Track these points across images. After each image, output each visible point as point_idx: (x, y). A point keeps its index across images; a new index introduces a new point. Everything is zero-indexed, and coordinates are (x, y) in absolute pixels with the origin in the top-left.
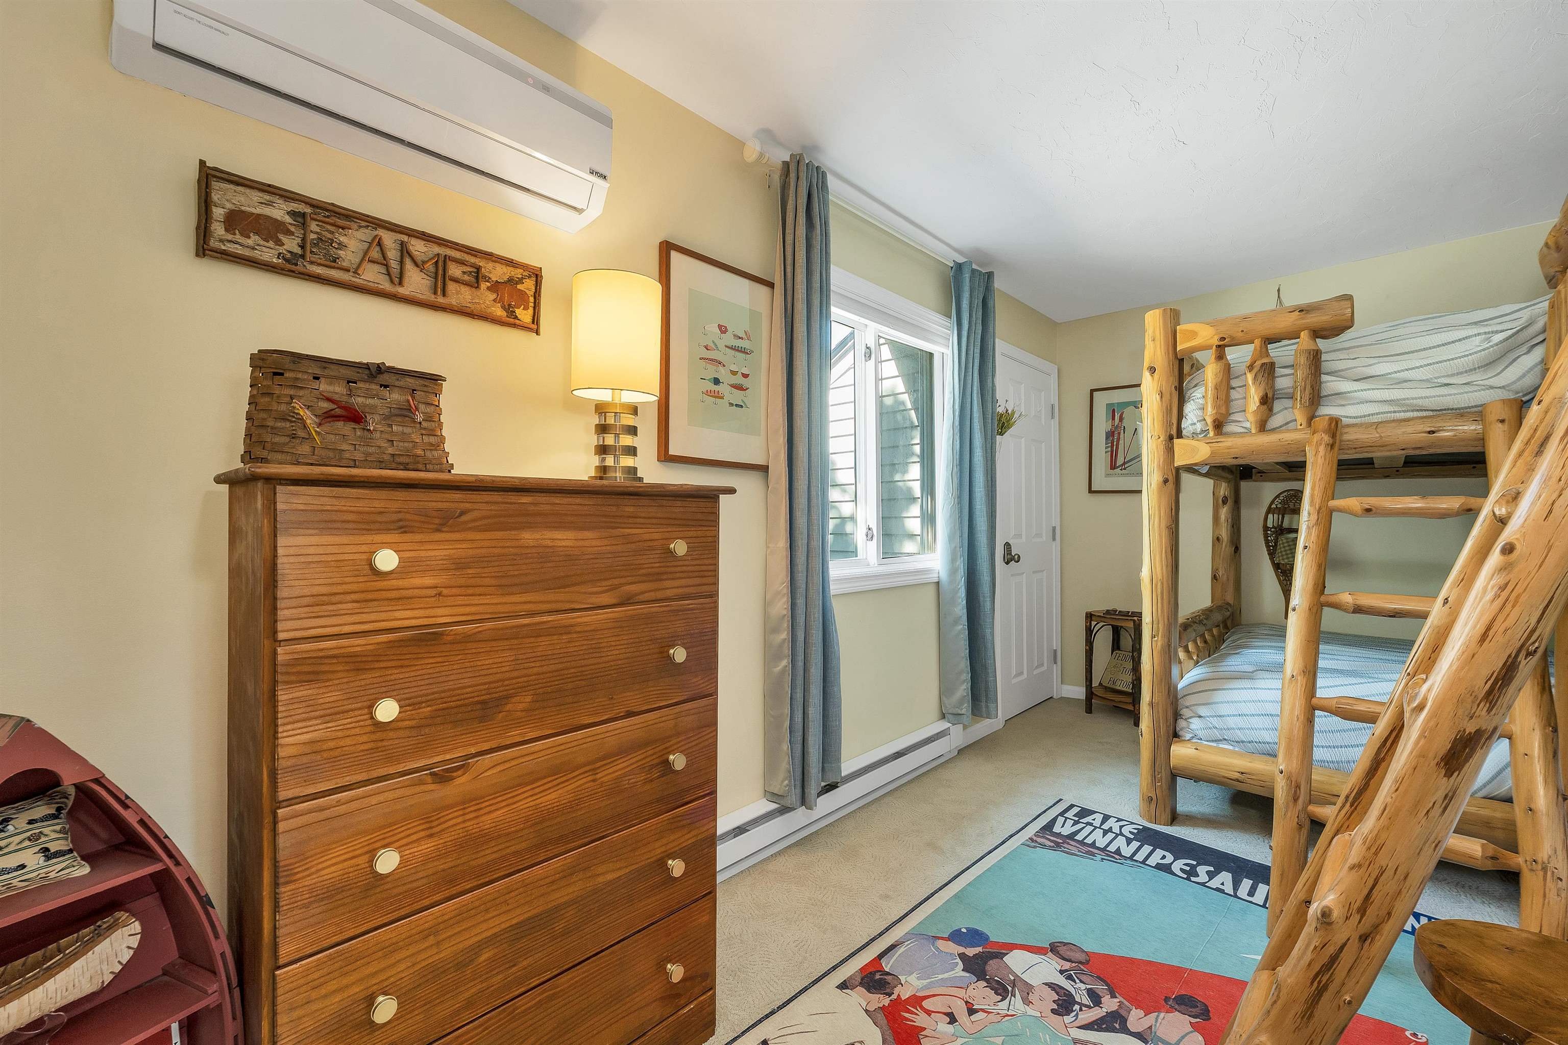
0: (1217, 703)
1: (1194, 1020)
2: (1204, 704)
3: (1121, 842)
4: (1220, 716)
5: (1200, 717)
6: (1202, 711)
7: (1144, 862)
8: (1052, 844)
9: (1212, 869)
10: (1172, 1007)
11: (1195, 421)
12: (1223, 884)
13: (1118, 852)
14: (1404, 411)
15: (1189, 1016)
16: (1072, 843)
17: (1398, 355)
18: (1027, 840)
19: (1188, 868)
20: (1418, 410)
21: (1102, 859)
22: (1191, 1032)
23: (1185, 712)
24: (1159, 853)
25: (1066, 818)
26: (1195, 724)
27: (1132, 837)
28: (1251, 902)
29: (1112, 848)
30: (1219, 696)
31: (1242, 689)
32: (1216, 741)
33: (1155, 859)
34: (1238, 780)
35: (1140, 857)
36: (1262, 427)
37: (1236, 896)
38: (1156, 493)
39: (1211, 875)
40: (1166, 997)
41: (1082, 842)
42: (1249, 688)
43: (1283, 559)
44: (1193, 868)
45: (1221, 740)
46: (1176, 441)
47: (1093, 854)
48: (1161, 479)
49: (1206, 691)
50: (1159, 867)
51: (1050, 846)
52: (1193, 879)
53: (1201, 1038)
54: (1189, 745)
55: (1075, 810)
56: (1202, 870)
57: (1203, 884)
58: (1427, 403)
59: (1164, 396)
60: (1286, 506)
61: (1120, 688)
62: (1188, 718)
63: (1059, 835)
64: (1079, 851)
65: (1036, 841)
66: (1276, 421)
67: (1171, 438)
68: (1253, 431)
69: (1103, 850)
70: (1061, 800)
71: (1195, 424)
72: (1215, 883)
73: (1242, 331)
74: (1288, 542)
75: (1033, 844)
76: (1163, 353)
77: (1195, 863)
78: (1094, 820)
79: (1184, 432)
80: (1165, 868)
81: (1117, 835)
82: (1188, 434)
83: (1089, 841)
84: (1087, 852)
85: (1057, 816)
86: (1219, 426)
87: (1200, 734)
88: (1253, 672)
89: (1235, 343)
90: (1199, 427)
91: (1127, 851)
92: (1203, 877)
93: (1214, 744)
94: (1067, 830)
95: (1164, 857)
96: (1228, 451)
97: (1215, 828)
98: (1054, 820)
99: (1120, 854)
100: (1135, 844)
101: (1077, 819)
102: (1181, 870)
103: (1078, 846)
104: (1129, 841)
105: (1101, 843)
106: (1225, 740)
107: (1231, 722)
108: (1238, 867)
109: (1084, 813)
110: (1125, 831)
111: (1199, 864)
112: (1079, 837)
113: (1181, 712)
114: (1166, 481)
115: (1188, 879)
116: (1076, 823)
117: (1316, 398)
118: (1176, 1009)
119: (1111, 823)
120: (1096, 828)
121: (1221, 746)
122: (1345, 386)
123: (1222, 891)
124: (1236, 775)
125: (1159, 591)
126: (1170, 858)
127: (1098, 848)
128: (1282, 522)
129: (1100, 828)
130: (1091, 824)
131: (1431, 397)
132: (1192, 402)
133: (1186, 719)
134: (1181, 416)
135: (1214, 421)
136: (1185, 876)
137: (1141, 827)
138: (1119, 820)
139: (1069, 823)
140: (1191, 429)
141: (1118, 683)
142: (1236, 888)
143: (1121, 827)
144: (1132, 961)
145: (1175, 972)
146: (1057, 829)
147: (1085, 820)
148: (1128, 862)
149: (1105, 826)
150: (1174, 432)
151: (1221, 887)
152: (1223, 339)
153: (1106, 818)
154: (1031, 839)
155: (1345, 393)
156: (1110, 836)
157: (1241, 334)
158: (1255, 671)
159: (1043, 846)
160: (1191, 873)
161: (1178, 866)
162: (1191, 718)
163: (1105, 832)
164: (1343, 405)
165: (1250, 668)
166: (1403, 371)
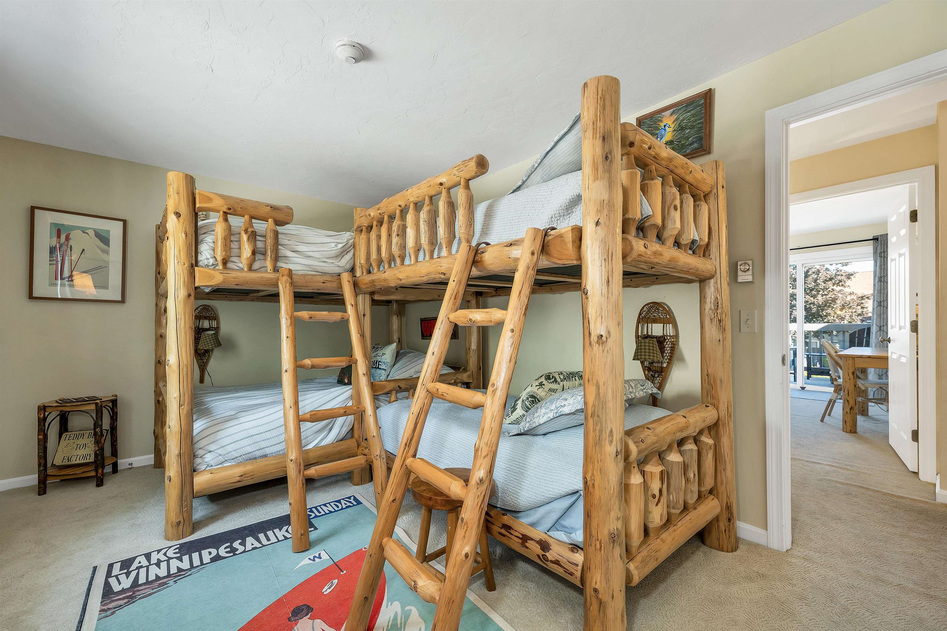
0: (220, 439)
1: (308, 616)
2: (211, 443)
3: (175, 564)
4: (223, 447)
5: (210, 452)
6: (212, 447)
7: (202, 563)
8: (126, 600)
9: (240, 541)
10: (295, 620)
11: (209, 257)
12: (252, 544)
13: (179, 570)
14: (311, 271)
15: (305, 616)
16: (140, 588)
17: (306, 243)
18: (100, 614)
19: (229, 549)
20: (316, 272)
21: (175, 581)
22: (313, 622)
23: (200, 452)
24: (205, 553)
25: (116, 577)
26: (209, 458)
27: (179, 555)
28: (272, 543)
29: (173, 570)
30: (221, 434)
31: (234, 426)
32: (221, 463)
33: (206, 558)
34: (239, 481)
35: (196, 562)
36: (250, 269)
37: (264, 546)
38: (182, 303)
39: (243, 544)
40: (288, 619)
41: (148, 582)
42: (238, 424)
43: (206, 347)
44: (231, 546)
45: (224, 462)
46: (196, 268)
47: (165, 583)
48: (186, 294)
49: (212, 434)
50: (213, 560)
51: (126, 603)
52: (237, 553)
53: (319, 620)
54: (206, 473)
55: (117, 567)
56: (236, 544)
57: (244, 551)
58: (320, 269)
59: (188, 235)
60: (201, 315)
61: (78, 462)
62: (203, 456)
63: (123, 591)
64: (153, 589)
65: (109, 609)
66: (256, 265)
67: (192, 266)
68: (246, 269)
69: (169, 575)
70: (95, 568)
71: (208, 259)
72: (249, 547)
73: (241, 208)
74: (208, 336)
75: (109, 613)
76: (186, 206)
77: (229, 544)
78: (140, 563)
79: (200, 263)
80: (217, 558)
81: (168, 561)
82: (202, 265)
83: (152, 577)
84: (160, 585)
85: (106, 580)
86: (225, 262)
87: (212, 463)
88: (235, 414)
89: (235, 214)
90: (211, 261)
91: (185, 565)
92: (241, 549)
93: (221, 466)
94: (126, 583)
95: (210, 553)
96: (234, 279)
97: (218, 519)
98: (107, 585)
99: (183, 570)
100: (186, 558)
101: (126, 571)
102: (226, 552)
103: (148, 586)
104: (180, 559)
105: (162, 572)
106: (226, 460)
107: (229, 448)
108: (250, 531)
109: (126, 564)
110: (170, 553)
111: (232, 544)
112: (142, 580)
113: (197, 453)
114: (189, 295)
115: (235, 555)
116: (128, 574)
117: (277, 258)
118: (298, 620)
119: (154, 558)
120: (147, 567)
121: (225, 465)
122: (289, 254)
123: (255, 548)
124: (238, 479)
125: (185, 372)
126: (214, 552)
127: (164, 578)
128: (199, 324)
129: (150, 565)
130: (142, 567)
131: (320, 266)
132: (205, 244)
133: (201, 457)
134: (197, 253)
135: (223, 259)
136: (232, 554)
137: (179, 546)
138: (159, 551)
139: (123, 578)
140: (206, 262)
141: (74, 458)
142: (260, 542)
143: (165, 554)
144: (254, 619)
145: (279, 603)
146: (116, 588)
147: (134, 567)
148: (193, 571)
149: (154, 560)
150: (194, 262)
151: (253, 546)
152: (230, 209)
153: (148, 556)
154: (102, 611)
155: (289, 257)
156: (164, 565)
157: (240, 209)
158: (237, 413)
159: (120, 607)
160: (233, 551)
161: (222, 551)
162: (205, 454)
163: (158, 564)
164: (286, 263)
165: (233, 413)
166: (309, 252)
